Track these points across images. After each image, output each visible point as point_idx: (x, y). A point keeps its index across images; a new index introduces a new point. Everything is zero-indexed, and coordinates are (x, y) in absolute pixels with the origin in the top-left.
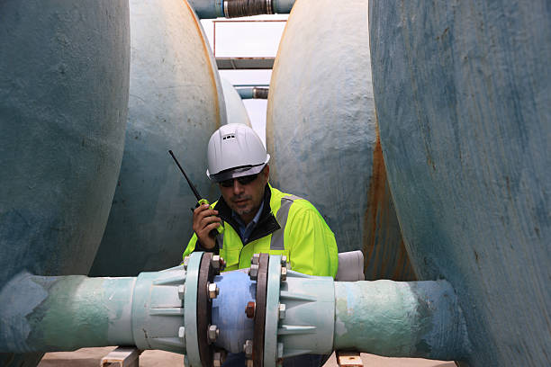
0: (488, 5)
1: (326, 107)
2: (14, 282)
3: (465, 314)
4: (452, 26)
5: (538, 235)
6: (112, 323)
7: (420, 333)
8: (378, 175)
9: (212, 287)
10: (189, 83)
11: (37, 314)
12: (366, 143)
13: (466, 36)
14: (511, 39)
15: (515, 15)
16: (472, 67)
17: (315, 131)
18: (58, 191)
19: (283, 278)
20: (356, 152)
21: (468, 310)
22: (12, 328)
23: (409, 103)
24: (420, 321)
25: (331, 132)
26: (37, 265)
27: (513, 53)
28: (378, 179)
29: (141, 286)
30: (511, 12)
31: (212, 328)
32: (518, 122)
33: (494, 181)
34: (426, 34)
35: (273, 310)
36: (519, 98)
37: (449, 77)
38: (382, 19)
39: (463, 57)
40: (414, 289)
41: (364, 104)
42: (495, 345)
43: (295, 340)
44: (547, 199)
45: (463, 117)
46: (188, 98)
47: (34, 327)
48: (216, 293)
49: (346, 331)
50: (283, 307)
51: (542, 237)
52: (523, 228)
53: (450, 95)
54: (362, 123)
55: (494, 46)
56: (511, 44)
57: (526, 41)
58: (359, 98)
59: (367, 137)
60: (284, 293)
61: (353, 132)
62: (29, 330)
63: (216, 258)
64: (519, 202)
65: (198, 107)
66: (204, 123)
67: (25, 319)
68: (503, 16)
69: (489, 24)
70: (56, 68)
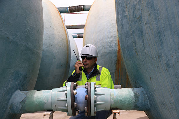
0: (151, 9)
1: (102, 40)
2: (16, 93)
3: (148, 97)
4: (141, 15)
5: (167, 71)
6: (45, 103)
7: (135, 103)
8: (119, 60)
9: (75, 92)
10: (59, 33)
11: (23, 102)
12: (115, 50)
13: (145, 17)
14: (158, 18)
15: (158, 12)
16: (147, 26)
17: (99, 47)
18: (27, 66)
19: (95, 88)
20: (112, 53)
21: (149, 95)
22: (16, 106)
23: (130, 37)
24: (135, 99)
25: (104, 47)
26: (21, 88)
27: (158, 22)
28: (119, 61)
29: (53, 93)
30: (157, 11)
31: (75, 103)
32: (160, 40)
33: (155, 57)
34: (134, 17)
35: (93, 97)
36: (160, 34)
37: (141, 29)
38: (120, 13)
39: (144, 23)
40: (133, 90)
41: (114, 38)
42: (157, 104)
43: (99, 106)
44: (169, 61)
45: (145, 40)
46: (58, 38)
47: (22, 105)
48: (76, 93)
49: (114, 103)
50: (96, 96)
51: (168, 71)
52: (163, 69)
53: (141, 34)
54: (113, 44)
55: (153, 20)
56: (158, 19)
57: (162, 19)
58: (112, 36)
59: (115, 48)
60: (96, 93)
61: (111, 47)
62: (21, 107)
63: (75, 83)
64: (162, 62)
65: (62, 41)
66: (64, 46)
67: (20, 103)
68: (155, 12)
69: (151, 14)
70: (26, 30)
